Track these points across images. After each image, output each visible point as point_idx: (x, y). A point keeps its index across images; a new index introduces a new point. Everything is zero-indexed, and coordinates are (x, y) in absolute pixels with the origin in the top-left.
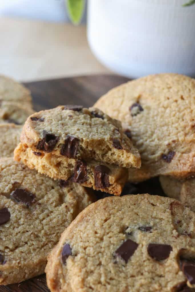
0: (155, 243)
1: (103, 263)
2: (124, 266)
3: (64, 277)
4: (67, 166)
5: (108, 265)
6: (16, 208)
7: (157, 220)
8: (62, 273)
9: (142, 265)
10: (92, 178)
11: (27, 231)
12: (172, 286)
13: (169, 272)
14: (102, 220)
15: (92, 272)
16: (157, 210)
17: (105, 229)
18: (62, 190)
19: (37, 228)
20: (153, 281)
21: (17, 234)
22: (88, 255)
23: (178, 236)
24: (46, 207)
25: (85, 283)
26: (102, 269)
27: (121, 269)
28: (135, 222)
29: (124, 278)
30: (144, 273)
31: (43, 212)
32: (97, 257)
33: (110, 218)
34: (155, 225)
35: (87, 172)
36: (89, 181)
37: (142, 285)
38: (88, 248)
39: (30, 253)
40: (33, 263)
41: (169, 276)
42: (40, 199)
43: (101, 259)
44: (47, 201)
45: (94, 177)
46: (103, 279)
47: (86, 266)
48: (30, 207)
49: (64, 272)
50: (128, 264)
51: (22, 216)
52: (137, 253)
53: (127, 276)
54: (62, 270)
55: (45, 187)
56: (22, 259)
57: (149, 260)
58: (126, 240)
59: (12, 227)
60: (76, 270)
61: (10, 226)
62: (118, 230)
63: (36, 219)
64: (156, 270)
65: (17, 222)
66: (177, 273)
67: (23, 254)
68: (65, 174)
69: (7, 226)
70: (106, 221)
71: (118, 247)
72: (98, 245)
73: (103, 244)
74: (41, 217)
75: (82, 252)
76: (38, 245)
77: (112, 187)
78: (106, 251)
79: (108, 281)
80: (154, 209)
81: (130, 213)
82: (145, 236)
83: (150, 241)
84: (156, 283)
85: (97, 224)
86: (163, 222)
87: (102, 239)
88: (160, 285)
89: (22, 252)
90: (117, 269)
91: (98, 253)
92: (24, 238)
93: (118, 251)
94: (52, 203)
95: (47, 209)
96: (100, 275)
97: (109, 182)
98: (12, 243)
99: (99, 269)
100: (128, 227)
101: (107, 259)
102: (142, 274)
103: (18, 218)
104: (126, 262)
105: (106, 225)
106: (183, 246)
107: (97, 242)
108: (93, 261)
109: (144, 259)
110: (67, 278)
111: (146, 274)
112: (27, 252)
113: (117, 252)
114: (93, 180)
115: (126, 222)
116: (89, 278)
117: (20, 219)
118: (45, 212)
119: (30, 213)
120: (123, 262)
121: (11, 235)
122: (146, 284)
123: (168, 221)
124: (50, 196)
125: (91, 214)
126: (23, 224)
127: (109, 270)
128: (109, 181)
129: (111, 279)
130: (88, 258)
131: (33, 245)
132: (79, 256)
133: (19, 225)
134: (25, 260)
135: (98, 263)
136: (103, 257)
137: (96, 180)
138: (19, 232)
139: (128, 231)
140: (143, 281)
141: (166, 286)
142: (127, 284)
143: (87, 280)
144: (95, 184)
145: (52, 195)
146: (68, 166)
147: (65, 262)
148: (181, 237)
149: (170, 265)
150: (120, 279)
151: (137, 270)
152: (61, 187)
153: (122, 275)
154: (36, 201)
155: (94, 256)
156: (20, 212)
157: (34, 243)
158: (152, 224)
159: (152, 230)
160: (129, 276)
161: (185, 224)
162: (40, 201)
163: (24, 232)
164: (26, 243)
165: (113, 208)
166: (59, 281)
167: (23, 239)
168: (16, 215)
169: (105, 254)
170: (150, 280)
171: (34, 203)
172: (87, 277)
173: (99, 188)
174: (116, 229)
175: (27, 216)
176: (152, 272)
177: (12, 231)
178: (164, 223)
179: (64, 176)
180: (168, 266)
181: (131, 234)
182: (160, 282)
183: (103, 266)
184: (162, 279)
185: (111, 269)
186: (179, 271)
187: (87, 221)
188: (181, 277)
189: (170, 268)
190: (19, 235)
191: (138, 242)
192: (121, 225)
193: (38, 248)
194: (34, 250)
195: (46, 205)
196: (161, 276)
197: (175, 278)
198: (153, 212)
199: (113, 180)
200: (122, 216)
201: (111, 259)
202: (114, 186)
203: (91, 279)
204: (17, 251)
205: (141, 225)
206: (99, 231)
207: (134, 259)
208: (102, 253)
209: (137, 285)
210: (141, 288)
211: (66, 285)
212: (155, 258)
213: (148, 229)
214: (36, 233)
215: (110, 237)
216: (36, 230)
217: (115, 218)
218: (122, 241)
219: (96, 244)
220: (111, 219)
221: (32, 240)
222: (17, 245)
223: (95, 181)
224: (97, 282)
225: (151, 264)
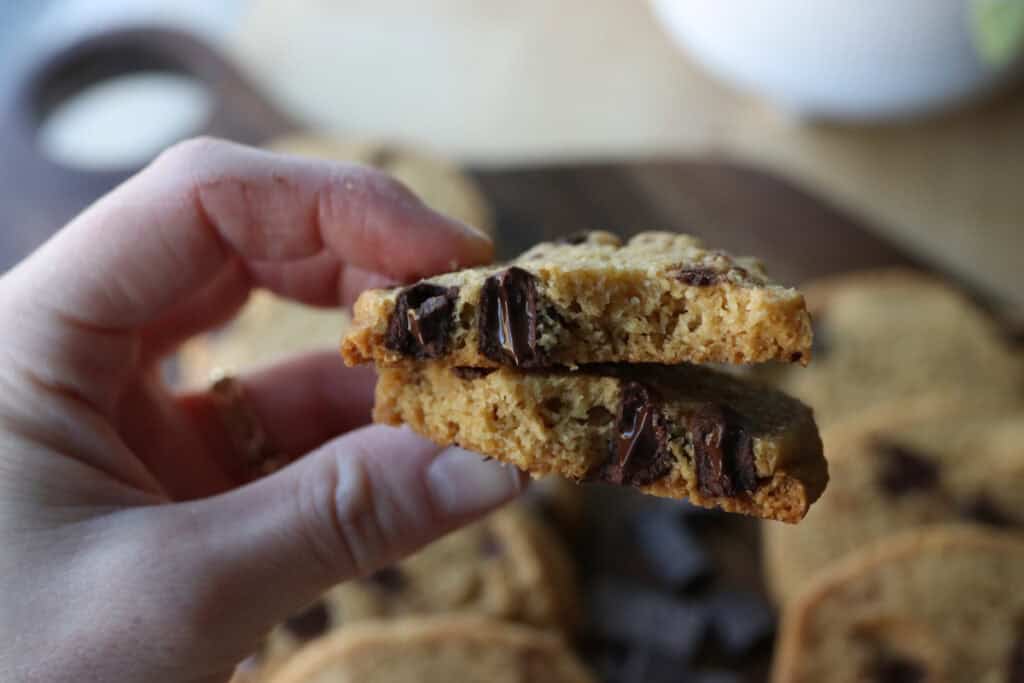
4: (585, 417)
10: (685, 460)
35: (665, 429)
36: (674, 475)
45: (692, 453)
68: (577, 449)
77: (766, 489)
97: (755, 469)
114: (689, 465)
128: (756, 462)
137: (702, 465)
144: (698, 486)
146: (588, 412)
173: (716, 495)
179: (571, 457)
199: (771, 457)
202: (775, 484)
223: (698, 472)
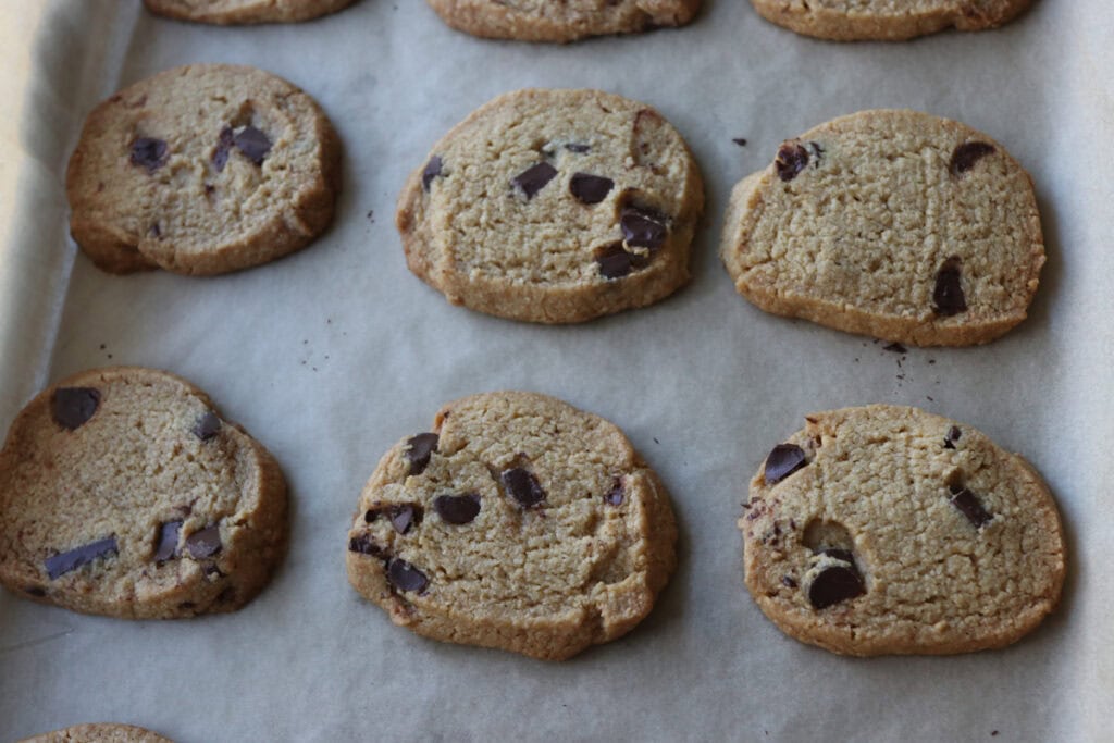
0: (586, 172)
1: (489, 194)
2: (525, 204)
3: (423, 211)
5: (496, 198)
6: (496, 505)
7: (604, 137)
8: (420, 205)
9: (555, 206)
11: (492, 558)
12: (596, 246)
13: (599, 222)
14: (506, 124)
15: (468, 206)
16: (609, 120)
17: (506, 140)
18: (603, 509)
19: (512, 560)
20: (568, 234)
21: (471, 553)
22: (468, 179)
23: (633, 167)
24: (553, 528)
25: (453, 223)
26: (485, 202)
27: (517, 208)
28: (564, 134)
29: (520, 222)
30: (556, 220)
31: (541, 535)
32: (481, 183)
33: (520, 123)
34: (598, 144)
37: (547, 238)
38: (469, 168)
39: (476, 598)
40: (472, 619)
41: (596, 230)
42: (552, 507)
43: (487, 187)
44: (562, 517)
46: (483, 219)
47: (459, 195)
48: (524, 513)
49: (424, 203)
50: (533, 201)
51: (498, 525)
52: (551, 184)
53: (526, 220)
54: (422, 200)
55: (573, 486)
56: (456, 603)
57: (568, 198)
58: (538, 163)
59: (468, 537)
60: (442, 199)
61: (467, 533)
62: (530, 144)
63: (521, 541)
64: (577, 216)
65: (483, 531)
66: (611, 227)
67: (463, 596)
69: (461, 529)
70: (513, 126)
71: (522, 172)
72: (488, 164)
73: (497, 164)
74: (532, 542)
75: (459, 172)
76: (498, 591)
78: (500, 176)
79: (492, 223)
80: (603, 118)
81: (558, 119)
82: (574, 159)
83: (579, 169)
84: (571, 238)
85: (496, 131)
86: (614, 140)
87: (497, 156)
88: (578, 242)
89: (464, 591)
90: (511, 206)
91: (484, 177)
92: (479, 568)
93: (520, 179)
94: (568, 525)
95: (554, 532)
96: (480, 212)
98: (454, 566)
99: (481, 203)
100: (548, 142)
101: (498, 189)
102: (552, 221)
103: (490, 525)
104: (530, 197)
105: (510, 133)
106: (634, 184)
107: (488, 160)
108: (472, 188)
109: (561, 196)
110: (427, 213)
111: (559, 221)
112: (471, 595)
113: (516, 179)
115: (546, 133)
116: (461, 215)
117: (491, 528)
118: (544, 537)
119: (516, 525)
120: (523, 196)
121: (461, 551)
122: (554, 237)
123: (624, 141)
124: (573, 509)
125: (491, 113)
126: (492, 541)
127: (497, 206)
129: (498, 221)
130: (467, 183)
131: (489, 587)
132: (451, 178)
133: (484, 539)
134: (461, 607)
135: (481, 192)
136: (492, 182)
138: (477, 552)
139: (547, 148)
140: (550, 232)
141: (587, 245)
142: (522, 232)
143: (457, 217)
145: (578, 510)
147: (428, 187)
148: (637, 169)
149: (603, 211)
150: (512, 224)
151: (545, 213)
152: (605, 502)
153: (518, 217)
154: (541, 507)
155: (477, 181)
156: (498, 514)
157: (493, 585)
158: (591, 142)
159: (588, 152)
160: (529, 219)
161: (654, 152)
162: (547, 512)
163: (485, 556)
164: (480, 578)
165: (533, 107)
166: (413, 217)
167: (476, 568)
168: (488, 518)
169: (496, 180)
170: (562, 231)
171: (536, 509)
172: (458, 214)
174: (525, 142)
175: (507, 530)
176: (570, 220)
177: (465, 544)
178: (614, 142)
180: (599, 213)
181: (552, 154)
182: (580, 236)
183: (490, 198)
184: (585, 232)
185: (502, 204)
186: (615, 223)
187: (482, 124)
188: (615, 234)
189: (601, 216)
190: (473, 557)
191: (558, 167)
192: (539, 137)
193: (495, 597)
194: (487, 597)
195: (555, 524)
196: (584, 228)
197: (607, 233)
198: (600, 123)
200: (543, 122)
201: (504, 189)
203: (463, 216)
204: (456, 583)
205: (572, 141)
206: (494, 142)
207: (543, 194)
208: (492, 178)
209: (540, 235)
210: (544, 242)
211: (424, 223)
212: (581, 198)
213: (582, 149)
214: (505, 568)
215: (513, 154)
216: (509, 562)
217: (530, 124)
218: (532, 164)
219: (484, 163)
220: (523, 125)
221: (492, 578)
222: (461, 573)
224: (473, 224)
225: (571, 207)
